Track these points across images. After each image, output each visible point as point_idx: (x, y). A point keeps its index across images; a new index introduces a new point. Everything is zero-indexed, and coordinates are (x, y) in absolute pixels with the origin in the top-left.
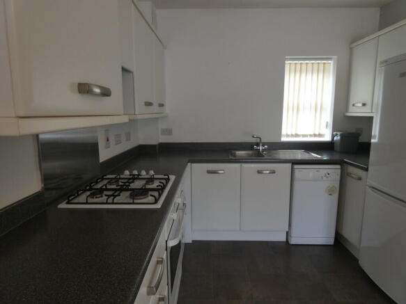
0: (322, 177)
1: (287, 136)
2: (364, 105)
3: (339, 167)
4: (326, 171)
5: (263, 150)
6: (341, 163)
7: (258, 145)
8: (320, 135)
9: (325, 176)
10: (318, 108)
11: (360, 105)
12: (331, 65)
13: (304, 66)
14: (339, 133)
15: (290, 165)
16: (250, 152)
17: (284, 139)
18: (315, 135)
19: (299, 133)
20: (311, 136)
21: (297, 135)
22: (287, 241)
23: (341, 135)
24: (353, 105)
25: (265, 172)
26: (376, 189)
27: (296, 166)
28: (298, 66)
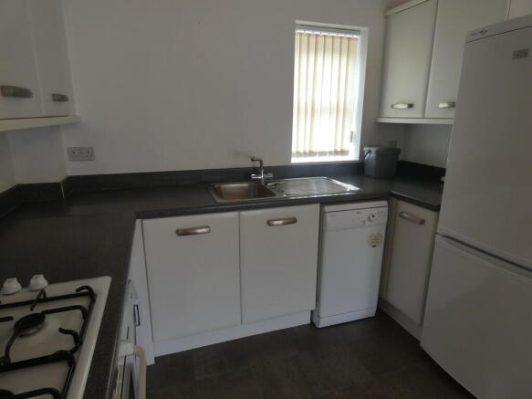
0: (364, 222)
1: (299, 154)
2: (411, 106)
3: (384, 203)
4: (368, 212)
5: (267, 181)
6: (387, 196)
7: (256, 171)
8: (343, 152)
9: (370, 220)
10: (341, 111)
11: (406, 106)
12: (358, 41)
13: (321, 40)
14: (373, 150)
15: (317, 206)
16: (245, 185)
17: (295, 160)
18: (336, 153)
19: (314, 150)
20: (330, 153)
21: (311, 154)
22: (312, 323)
23: (377, 152)
24: (392, 107)
25: (276, 223)
26: (452, 238)
27: (327, 208)
28: (313, 40)
